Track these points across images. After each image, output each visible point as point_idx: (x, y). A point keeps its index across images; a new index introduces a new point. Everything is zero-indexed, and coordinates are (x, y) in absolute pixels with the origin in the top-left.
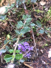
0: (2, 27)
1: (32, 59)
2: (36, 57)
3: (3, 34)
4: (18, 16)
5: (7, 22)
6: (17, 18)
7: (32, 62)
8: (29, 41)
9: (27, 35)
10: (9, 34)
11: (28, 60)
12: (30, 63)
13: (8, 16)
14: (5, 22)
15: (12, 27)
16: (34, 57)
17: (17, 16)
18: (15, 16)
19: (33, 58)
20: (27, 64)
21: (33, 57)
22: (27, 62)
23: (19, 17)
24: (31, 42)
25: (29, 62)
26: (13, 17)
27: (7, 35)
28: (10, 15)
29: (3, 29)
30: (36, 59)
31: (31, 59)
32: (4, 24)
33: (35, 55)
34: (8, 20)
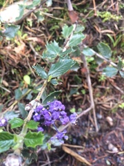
1: (84, 138)
2: (95, 135)
3: (13, 73)
4: (53, 28)
6: (48, 34)
7: (85, 145)
8: (78, 93)
9: (73, 79)
10: (29, 73)
11: (75, 141)
16: (89, 135)
17: (51, 29)
18: (43, 28)
19: (86, 137)
20: (72, 148)
21: (87, 134)
22: (72, 144)
23: (54, 30)
24: (83, 95)
25: (77, 144)
26: (39, 30)
27: (24, 75)
28: (31, 25)
31: (82, 137)
33: (91, 129)
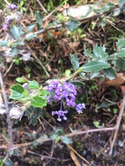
0: (65, 48)
1: (95, 156)
2: (107, 159)
5: (79, 43)
6: (105, 42)
7: (92, 162)
8: (109, 110)
9: (110, 94)
10: (72, 69)
11: (85, 152)
12: (85, 162)
13: (89, 30)
14: (75, 40)
15: (84, 58)
16: (101, 155)
18: (103, 35)
19: (97, 156)
20: (78, 158)
21: (99, 154)
22: (80, 154)
24: (113, 114)
25: (85, 157)
26: (98, 35)
27: (66, 69)
28: (93, 28)
29: (64, 54)
30: (103, 162)
31: (93, 153)
32: (70, 44)
33: (106, 151)
34: (83, 38)
